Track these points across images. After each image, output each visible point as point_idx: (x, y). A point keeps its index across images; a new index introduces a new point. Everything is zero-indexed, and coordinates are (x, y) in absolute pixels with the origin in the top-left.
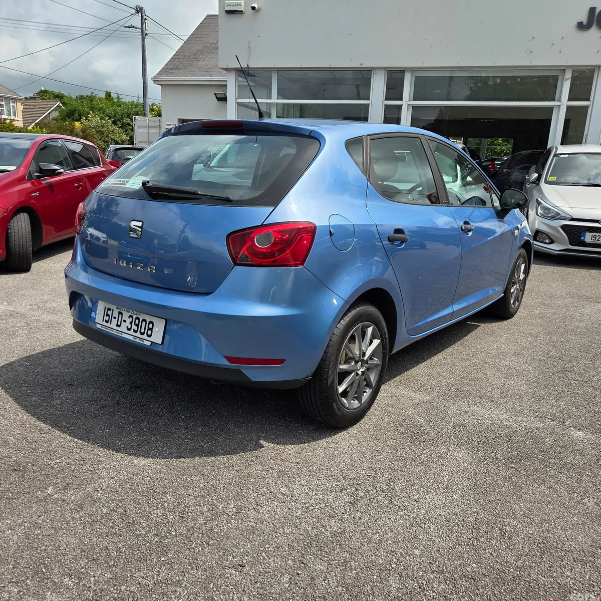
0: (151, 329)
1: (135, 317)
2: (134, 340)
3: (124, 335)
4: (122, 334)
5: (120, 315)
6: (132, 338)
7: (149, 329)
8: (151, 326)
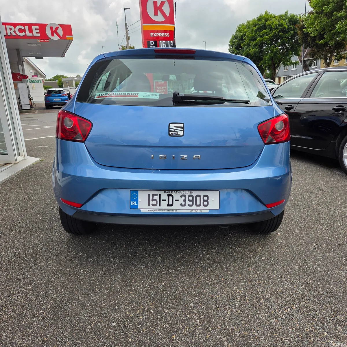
0: (207, 201)
1: (187, 195)
2: (191, 212)
3: (178, 211)
4: (176, 211)
5: (171, 198)
6: (188, 211)
7: (204, 201)
8: (206, 198)
